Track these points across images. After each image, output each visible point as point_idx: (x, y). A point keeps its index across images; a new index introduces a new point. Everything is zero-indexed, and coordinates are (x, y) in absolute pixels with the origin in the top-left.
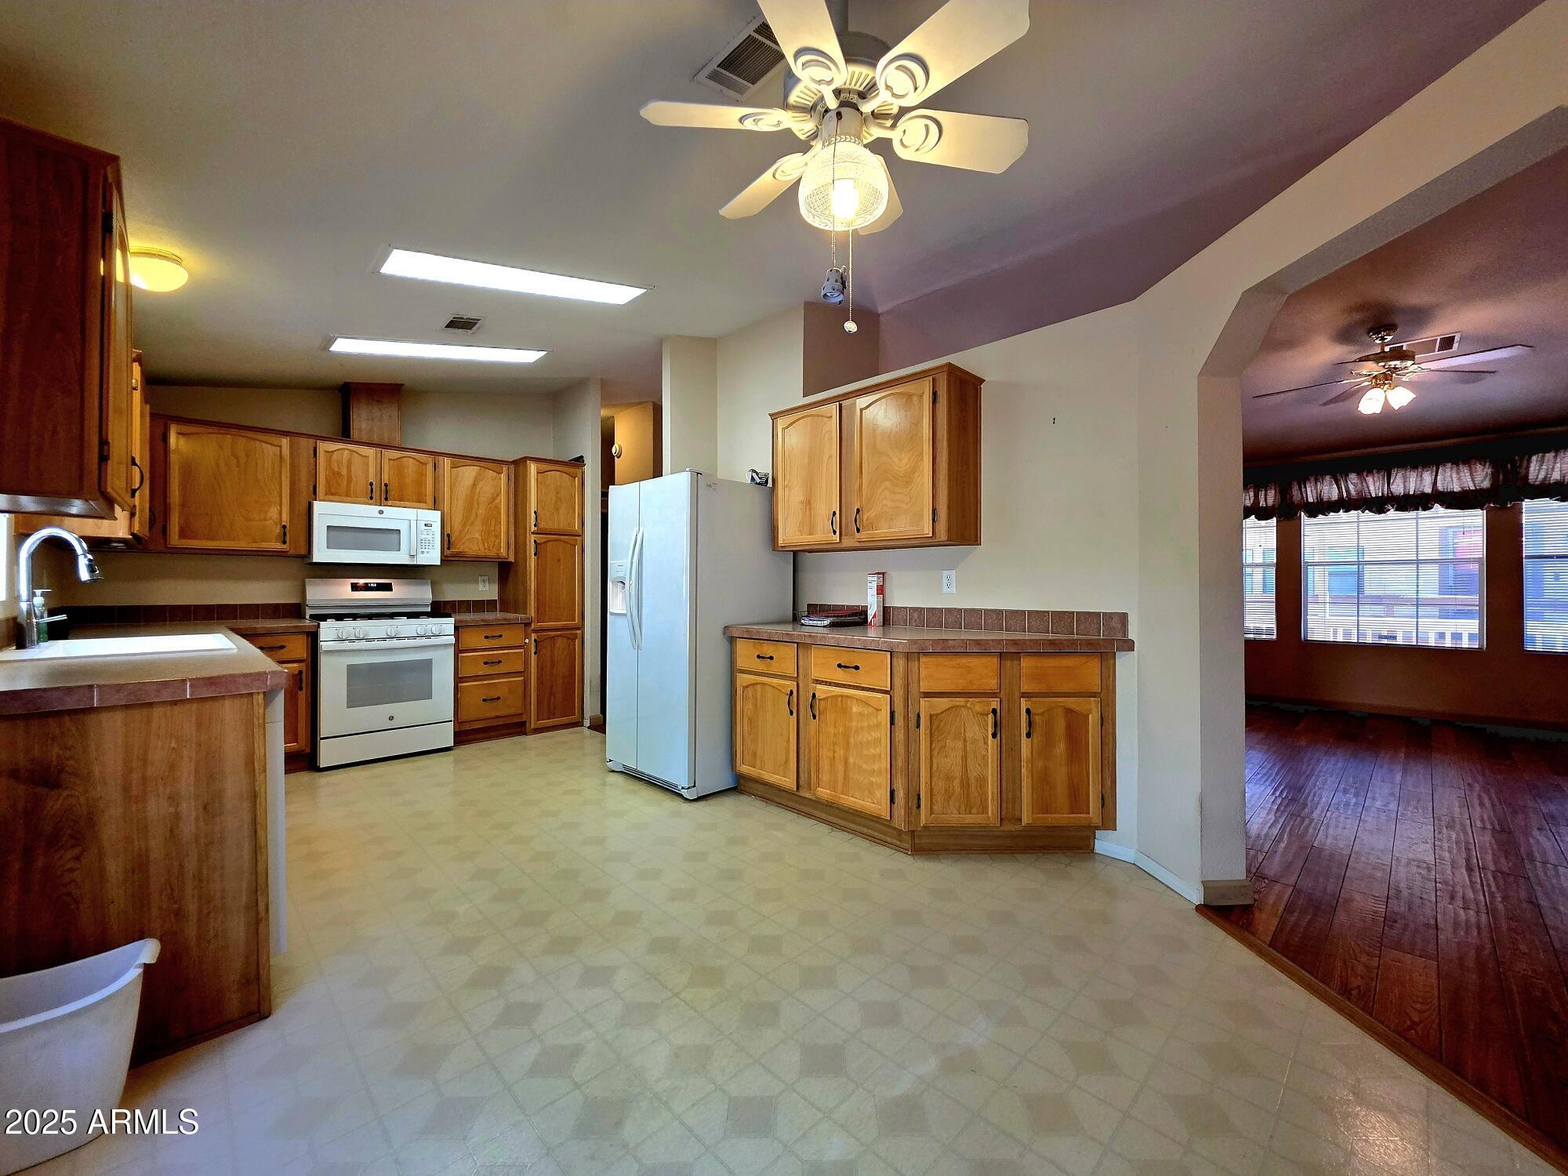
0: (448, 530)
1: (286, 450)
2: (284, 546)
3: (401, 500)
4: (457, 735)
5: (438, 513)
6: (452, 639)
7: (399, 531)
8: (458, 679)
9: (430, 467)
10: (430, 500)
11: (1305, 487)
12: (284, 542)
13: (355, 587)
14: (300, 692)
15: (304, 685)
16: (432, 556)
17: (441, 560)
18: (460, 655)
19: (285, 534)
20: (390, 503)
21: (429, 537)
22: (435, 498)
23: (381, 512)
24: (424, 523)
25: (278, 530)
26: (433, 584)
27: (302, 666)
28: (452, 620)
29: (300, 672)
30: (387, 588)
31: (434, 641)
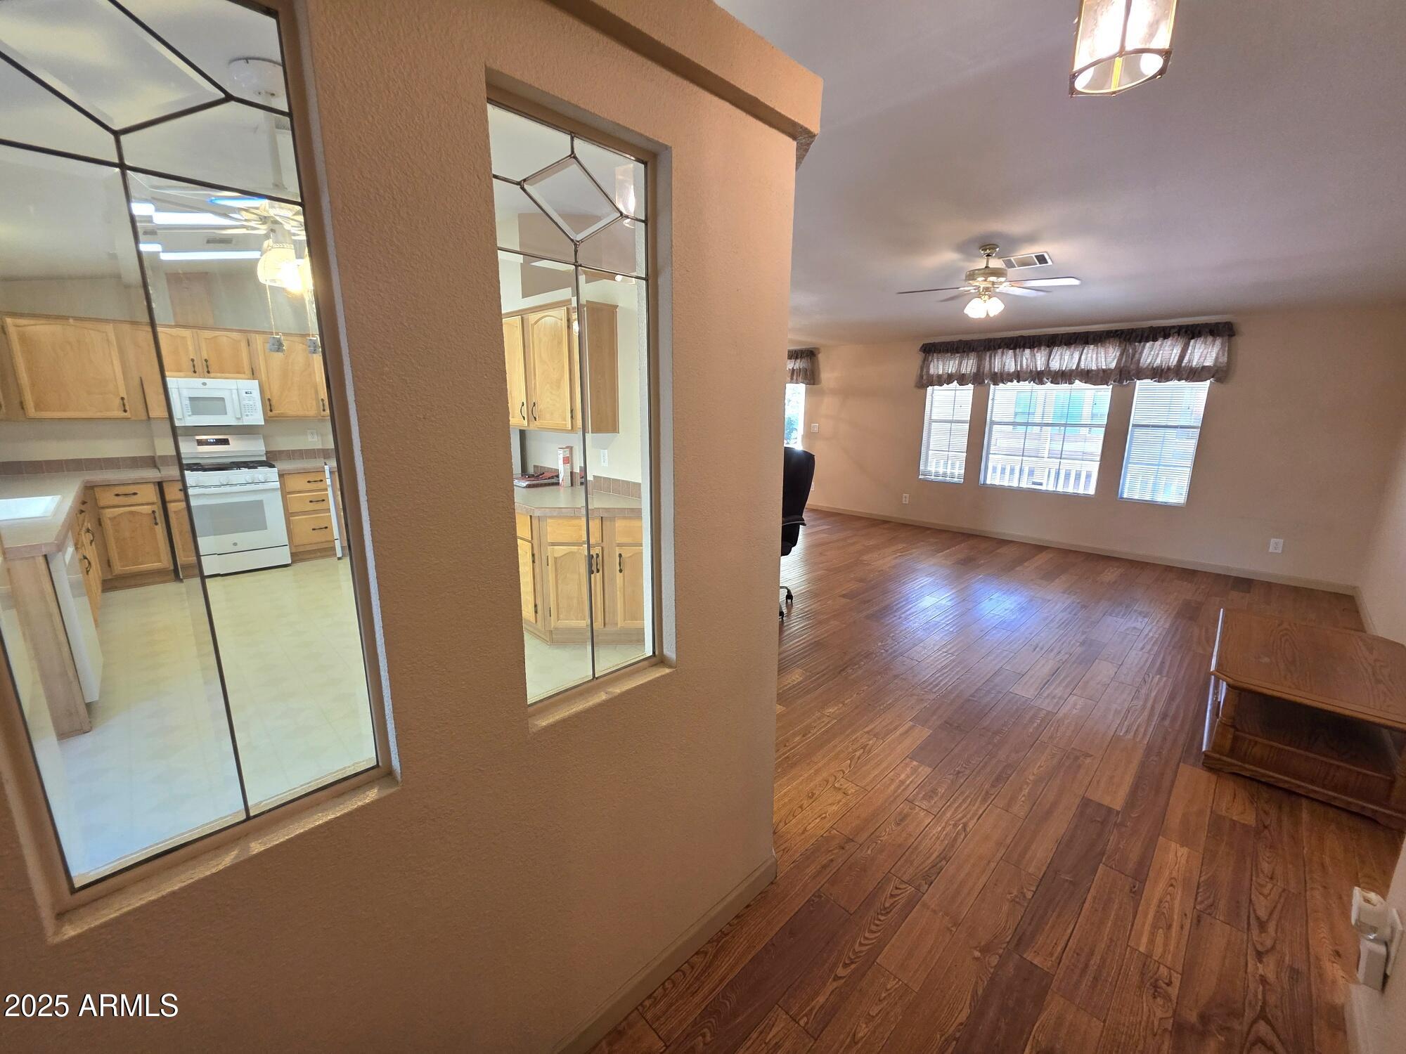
0: (268, 396)
1: (112, 337)
2: (126, 414)
3: (223, 372)
4: (293, 555)
5: (256, 382)
6: (277, 485)
7: (222, 399)
8: (288, 515)
9: (243, 344)
10: (248, 372)
11: (995, 359)
12: (125, 411)
13: (200, 443)
14: (156, 527)
15: (158, 521)
16: (256, 417)
17: (265, 420)
18: (288, 496)
19: (124, 405)
20: (212, 375)
21: (251, 403)
22: (252, 369)
23: (204, 384)
24: (244, 391)
25: (118, 402)
26: (265, 438)
27: (155, 508)
28: (275, 470)
29: (154, 512)
30: (225, 442)
31: (261, 487)
